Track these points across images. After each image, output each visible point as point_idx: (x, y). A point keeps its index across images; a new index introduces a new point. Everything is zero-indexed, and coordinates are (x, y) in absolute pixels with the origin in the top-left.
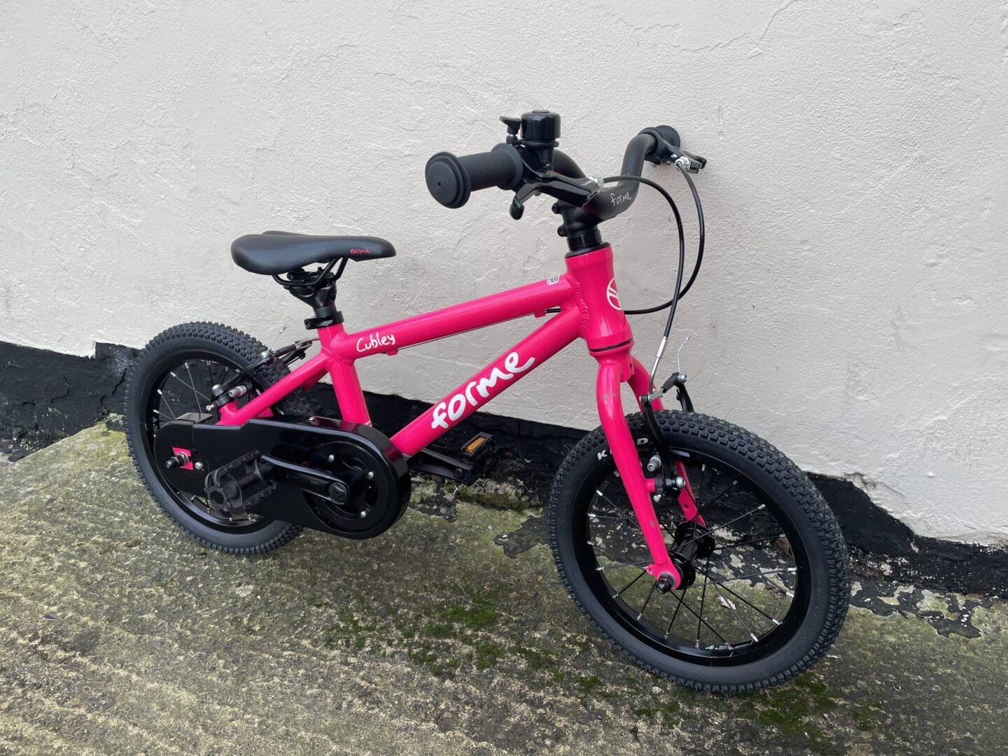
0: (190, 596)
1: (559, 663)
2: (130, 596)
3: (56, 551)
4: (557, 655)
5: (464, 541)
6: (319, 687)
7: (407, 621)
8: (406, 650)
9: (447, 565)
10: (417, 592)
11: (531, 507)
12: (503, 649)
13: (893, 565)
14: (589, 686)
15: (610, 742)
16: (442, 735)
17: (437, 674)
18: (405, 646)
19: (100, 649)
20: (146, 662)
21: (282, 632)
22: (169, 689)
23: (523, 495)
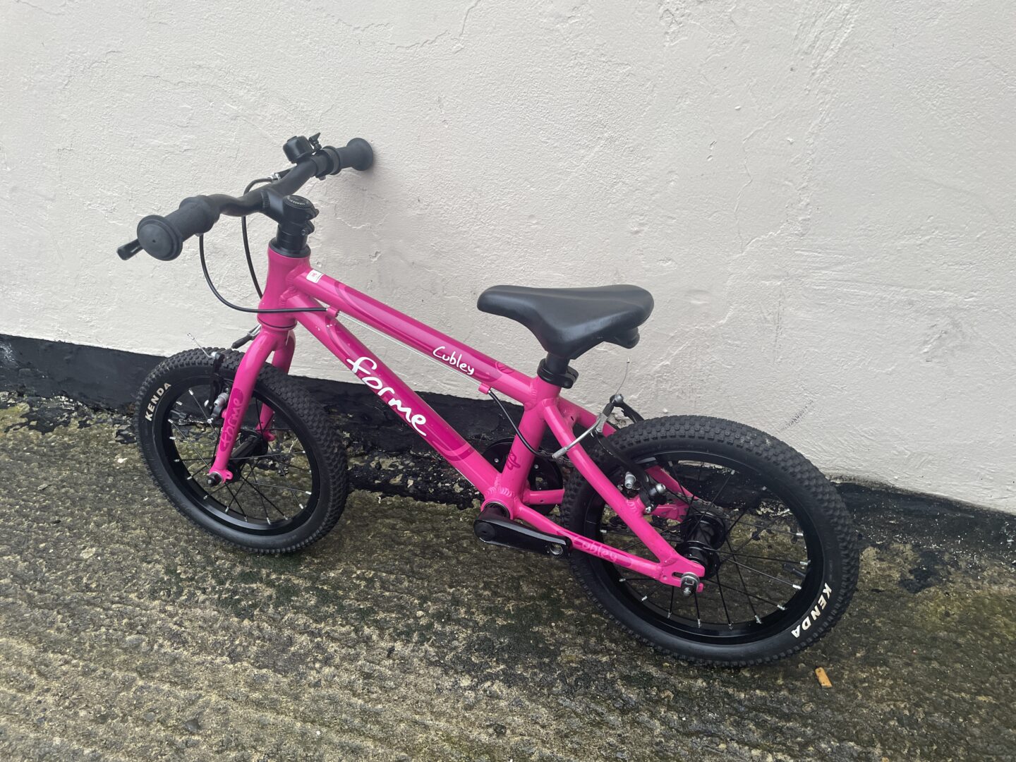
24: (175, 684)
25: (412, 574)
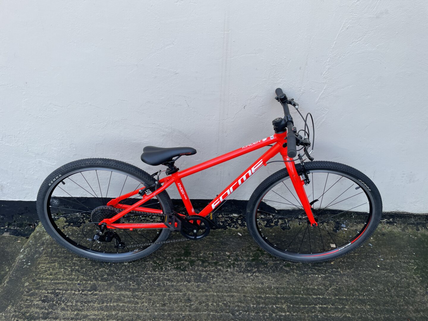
0: (113, 268)
1: (209, 260)
2: (97, 273)
3: (66, 266)
4: (207, 258)
5: (174, 234)
6: (158, 282)
7: (170, 260)
8: (173, 267)
10: (169, 251)
12: (195, 261)
13: (272, 216)
14: (216, 264)
15: (224, 275)
16: (189, 284)
17: (182, 271)
18: (173, 266)
19: (99, 288)
20: (113, 288)
21: (142, 271)
22: (123, 293)
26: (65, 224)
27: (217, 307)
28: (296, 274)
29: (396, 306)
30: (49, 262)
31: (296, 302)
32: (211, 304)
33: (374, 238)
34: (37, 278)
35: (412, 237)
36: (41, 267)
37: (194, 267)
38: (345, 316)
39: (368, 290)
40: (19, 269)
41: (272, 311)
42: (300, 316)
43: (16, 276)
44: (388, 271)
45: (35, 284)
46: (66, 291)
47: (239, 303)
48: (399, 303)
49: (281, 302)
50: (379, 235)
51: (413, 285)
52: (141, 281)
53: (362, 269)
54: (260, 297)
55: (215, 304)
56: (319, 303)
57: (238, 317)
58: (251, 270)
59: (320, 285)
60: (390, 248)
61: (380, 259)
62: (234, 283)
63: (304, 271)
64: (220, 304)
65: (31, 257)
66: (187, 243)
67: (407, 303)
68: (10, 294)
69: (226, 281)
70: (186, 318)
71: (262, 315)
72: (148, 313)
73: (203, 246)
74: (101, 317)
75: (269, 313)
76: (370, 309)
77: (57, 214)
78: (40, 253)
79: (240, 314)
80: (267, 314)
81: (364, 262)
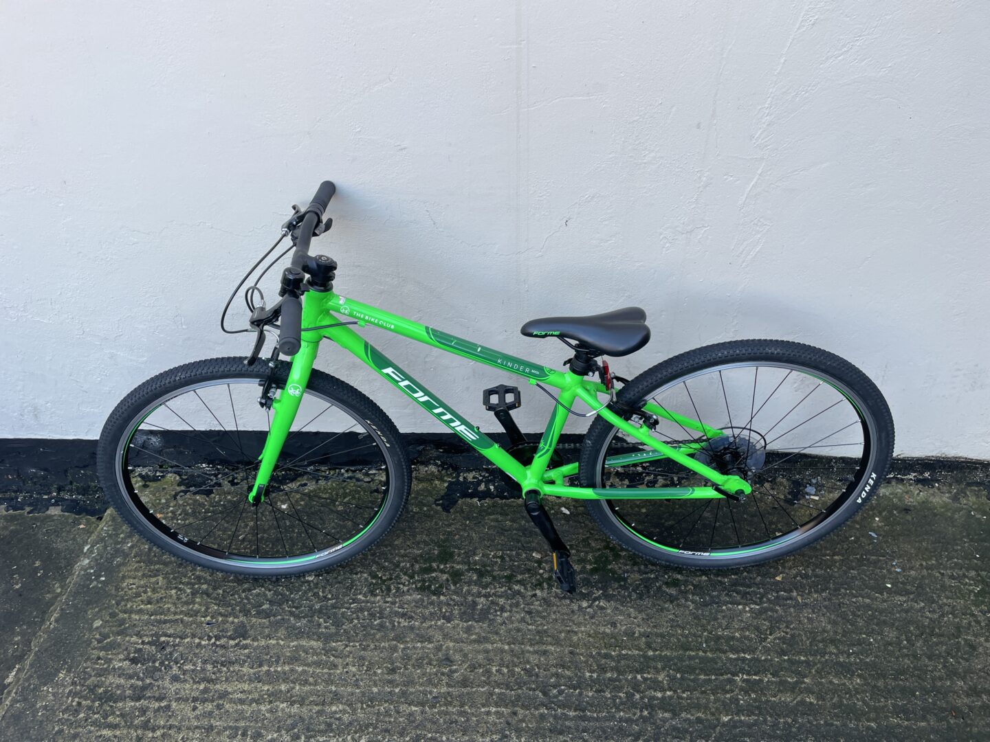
0: (281, 588)
1: (493, 571)
2: (247, 598)
3: (183, 583)
4: (489, 566)
5: (418, 510)
6: (379, 619)
7: (408, 569)
8: (414, 586)
9: (415, 528)
10: (405, 550)
11: (448, 475)
12: (462, 572)
13: (643, 467)
14: (509, 578)
15: (526, 605)
16: (449, 625)
17: (434, 594)
18: (413, 583)
19: (251, 632)
20: (282, 632)
21: (345, 595)
22: (303, 642)
23: (442, 470)
24: (421, 642)
25: (524, 548)
26: (179, 489)
27: (509, 677)
28: (693, 603)
29: (924, 681)
30: (144, 574)
31: (688, 666)
32: (497, 671)
33: (884, 519)
34: (120, 611)
35: (974, 516)
36: (127, 585)
37: (461, 585)
38: (802, 702)
39: (860, 643)
40: (80, 591)
41: (633, 688)
42: (698, 698)
43: (74, 606)
44: (911, 596)
45: (116, 624)
46: (181, 638)
47: (560, 668)
48: (932, 672)
49: (655, 668)
50: (895, 512)
51: (969, 630)
52: (343, 617)
53: (848, 592)
54: (607, 656)
55: (505, 670)
56: (742, 671)
57: (555, 700)
58: (588, 594)
59: (748, 630)
60: (920, 542)
61: (893, 569)
62: (548, 623)
63: (712, 597)
64: (517, 670)
65: (106, 563)
66: (445, 531)
67: (952, 674)
68: (63, 646)
69: (531, 617)
70: (439, 702)
71: (609, 696)
72: (358, 688)
73: (480, 538)
74: (256, 696)
75: (626, 693)
76: (862, 685)
77: (161, 467)
78: (126, 555)
79: (561, 692)
80: (622, 695)
81: (856, 577)
